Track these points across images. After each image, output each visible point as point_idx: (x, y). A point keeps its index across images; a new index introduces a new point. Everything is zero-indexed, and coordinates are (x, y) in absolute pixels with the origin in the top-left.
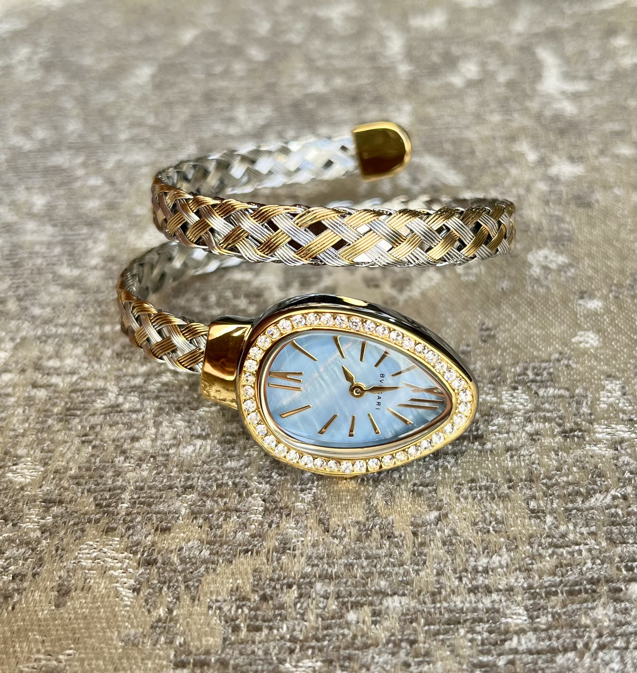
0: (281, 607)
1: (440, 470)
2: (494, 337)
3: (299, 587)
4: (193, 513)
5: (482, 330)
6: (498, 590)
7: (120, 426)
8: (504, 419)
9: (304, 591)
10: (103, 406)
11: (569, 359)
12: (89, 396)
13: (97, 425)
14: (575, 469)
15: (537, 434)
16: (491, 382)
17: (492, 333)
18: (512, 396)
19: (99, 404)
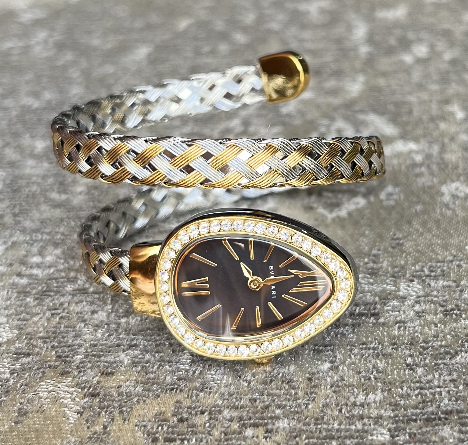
0: (194, 426)
1: (339, 336)
2: (402, 245)
3: (210, 413)
4: (134, 363)
5: (393, 239)
6: (370, 418)
7: (85, 303)
8: (398, 302)
9: (213, 416)
10: (72, 289)
11: (460, 261)
12: (62, 283)
13: (66, 302)
14: (448, 336)
15: (423, 312)
16: (393, 276)
17: (401, 241)
18: (408, 286)
19: (69, 288)
